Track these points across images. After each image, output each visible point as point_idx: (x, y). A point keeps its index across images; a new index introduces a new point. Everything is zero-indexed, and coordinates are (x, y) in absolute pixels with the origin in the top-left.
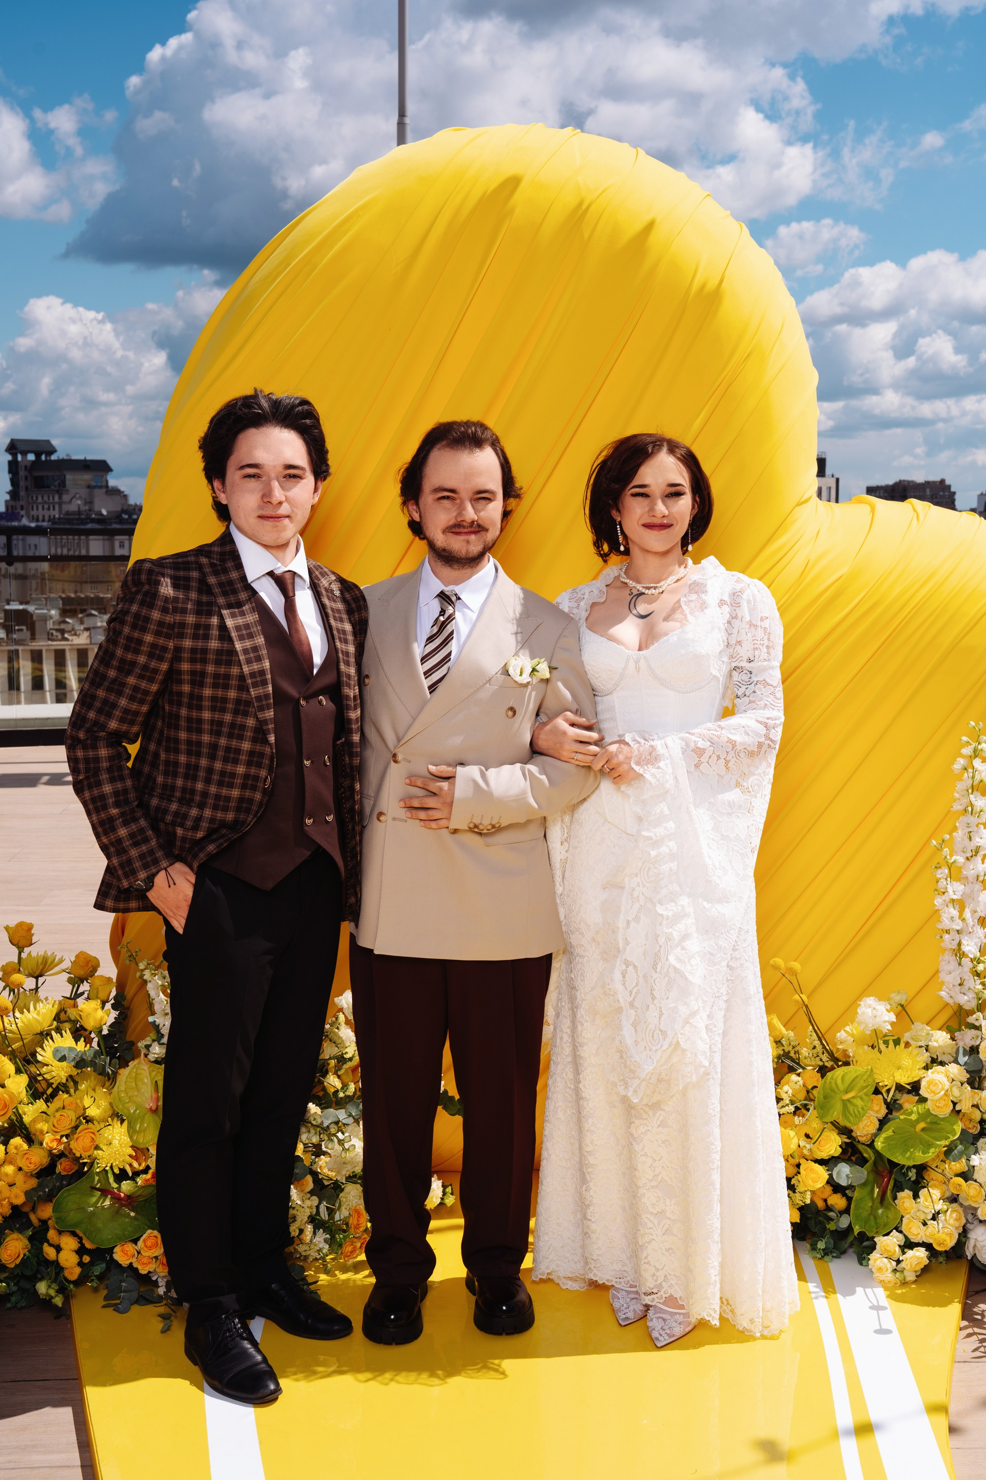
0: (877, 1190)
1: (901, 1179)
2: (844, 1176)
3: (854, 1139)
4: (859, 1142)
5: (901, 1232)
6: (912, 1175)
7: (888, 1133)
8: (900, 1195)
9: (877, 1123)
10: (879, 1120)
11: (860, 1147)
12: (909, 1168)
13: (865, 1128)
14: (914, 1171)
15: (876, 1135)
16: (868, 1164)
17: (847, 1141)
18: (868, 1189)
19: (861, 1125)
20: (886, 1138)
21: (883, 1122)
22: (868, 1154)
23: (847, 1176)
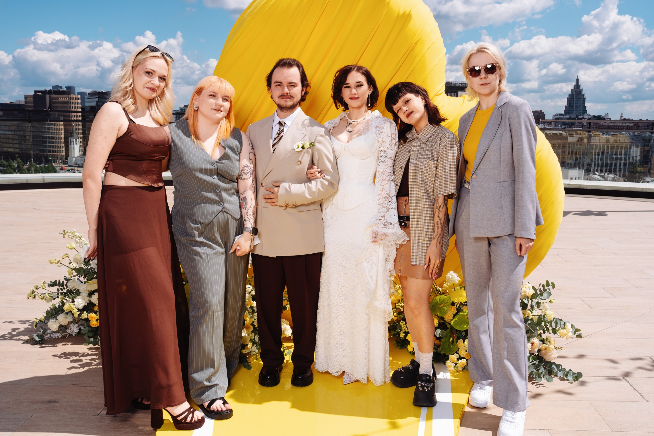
0: (451, 339)
1: (460, 335)
2: (438, 334)
3: (445, 321)
4: (446, 322)
5: (458, 354)
6: (464, 334)
7: (456, 319)
8: (459, 341)
9: (453, 316)
10: (454, 315)
11: (447, 324)
12: (463, 332)
13: (448, 317)
14: (464, 333)
15: (452, 320)
16: (448, 330)
17: (443, 322)
18: (448, 338)
19: (447, 316)
20: (455, 321)
21: (455, 316)
22: (449, 327)
23: (439, 334)
